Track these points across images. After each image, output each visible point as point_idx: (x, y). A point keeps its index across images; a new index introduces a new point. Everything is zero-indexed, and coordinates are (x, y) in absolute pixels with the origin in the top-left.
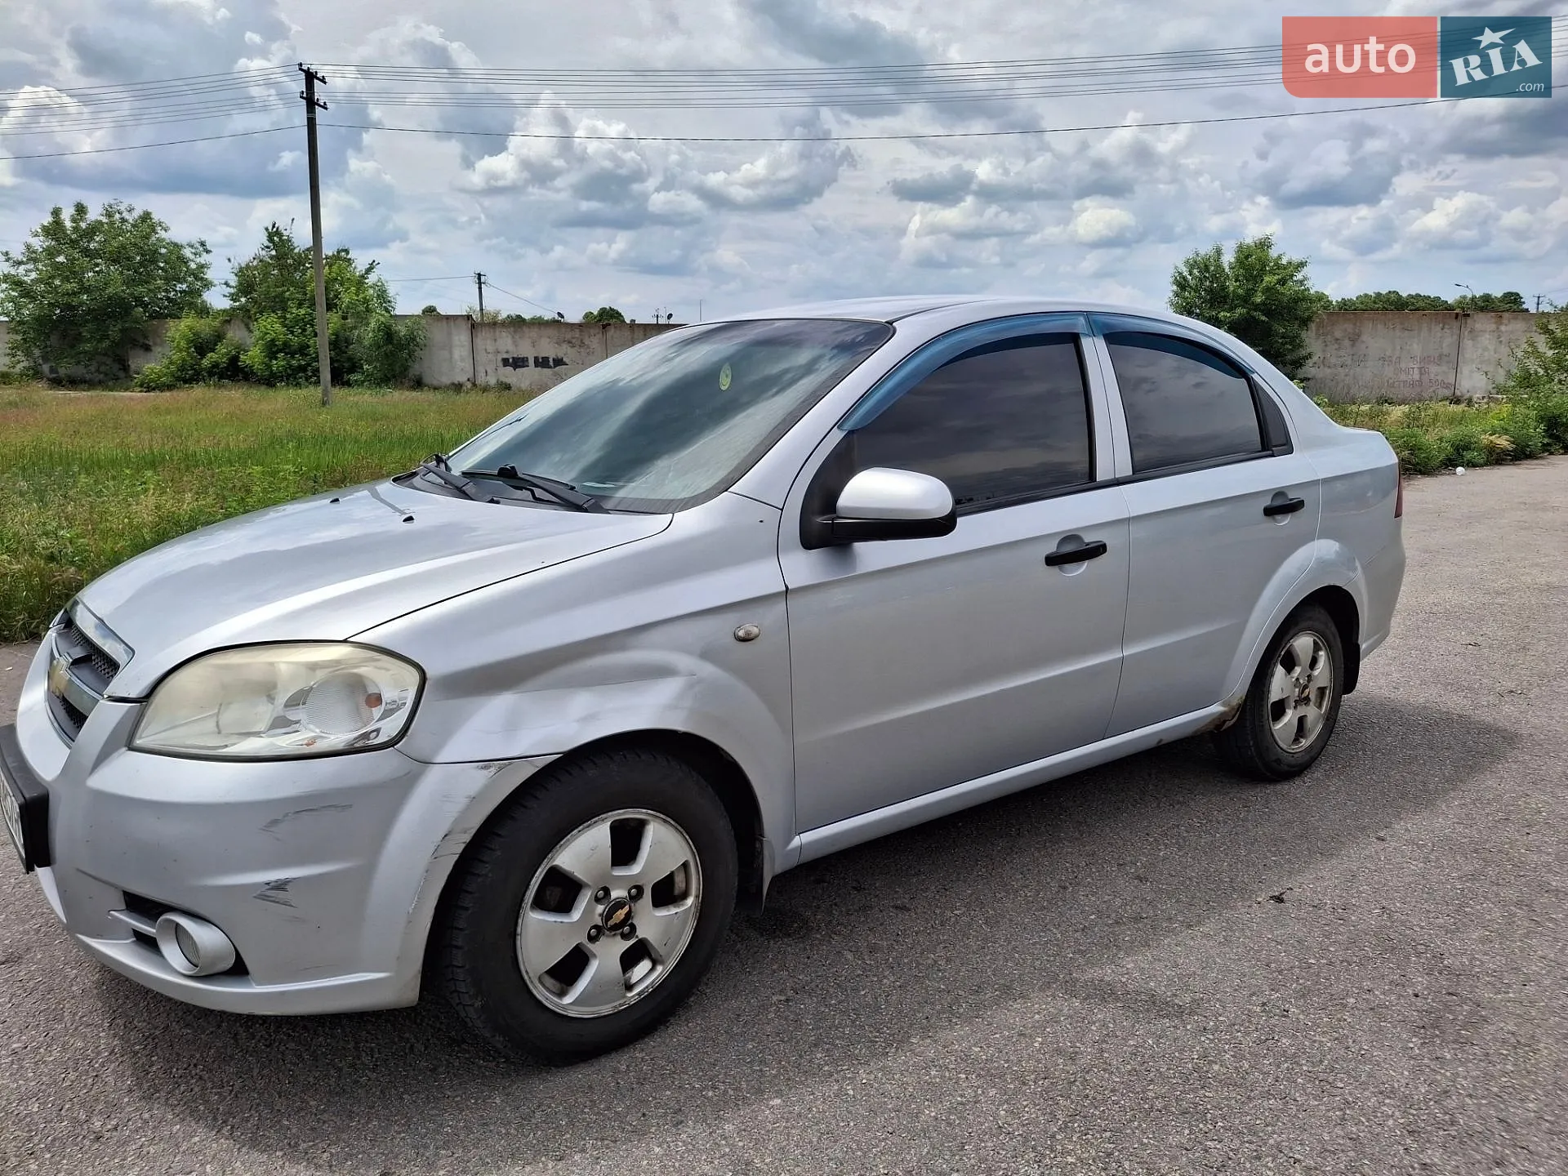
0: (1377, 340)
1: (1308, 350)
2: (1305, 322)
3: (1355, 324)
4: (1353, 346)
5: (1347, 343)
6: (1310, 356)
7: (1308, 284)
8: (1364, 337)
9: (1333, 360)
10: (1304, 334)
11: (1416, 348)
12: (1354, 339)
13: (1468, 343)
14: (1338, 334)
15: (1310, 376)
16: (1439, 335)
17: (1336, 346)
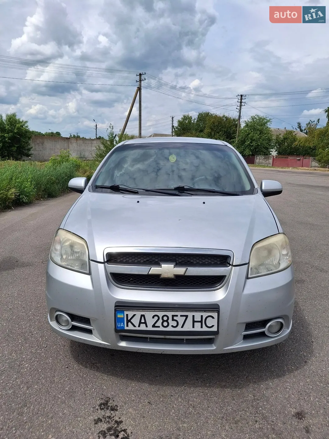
0: (48, 144)
1: (31, 146)
2: (29, 138)
3: (42, 139)
4: (42, 145)
5: (41, 144)
6: (32, 148)
7: (29, 127)
8: (45, 143)
9: (38, 149)
10: (30, 142)
11: (58, 146)
12: (43, 144)
13: (70, 145)
14: (38, 142)
15: (32, 153)
16: (63, 143)
17: (38, 145)
